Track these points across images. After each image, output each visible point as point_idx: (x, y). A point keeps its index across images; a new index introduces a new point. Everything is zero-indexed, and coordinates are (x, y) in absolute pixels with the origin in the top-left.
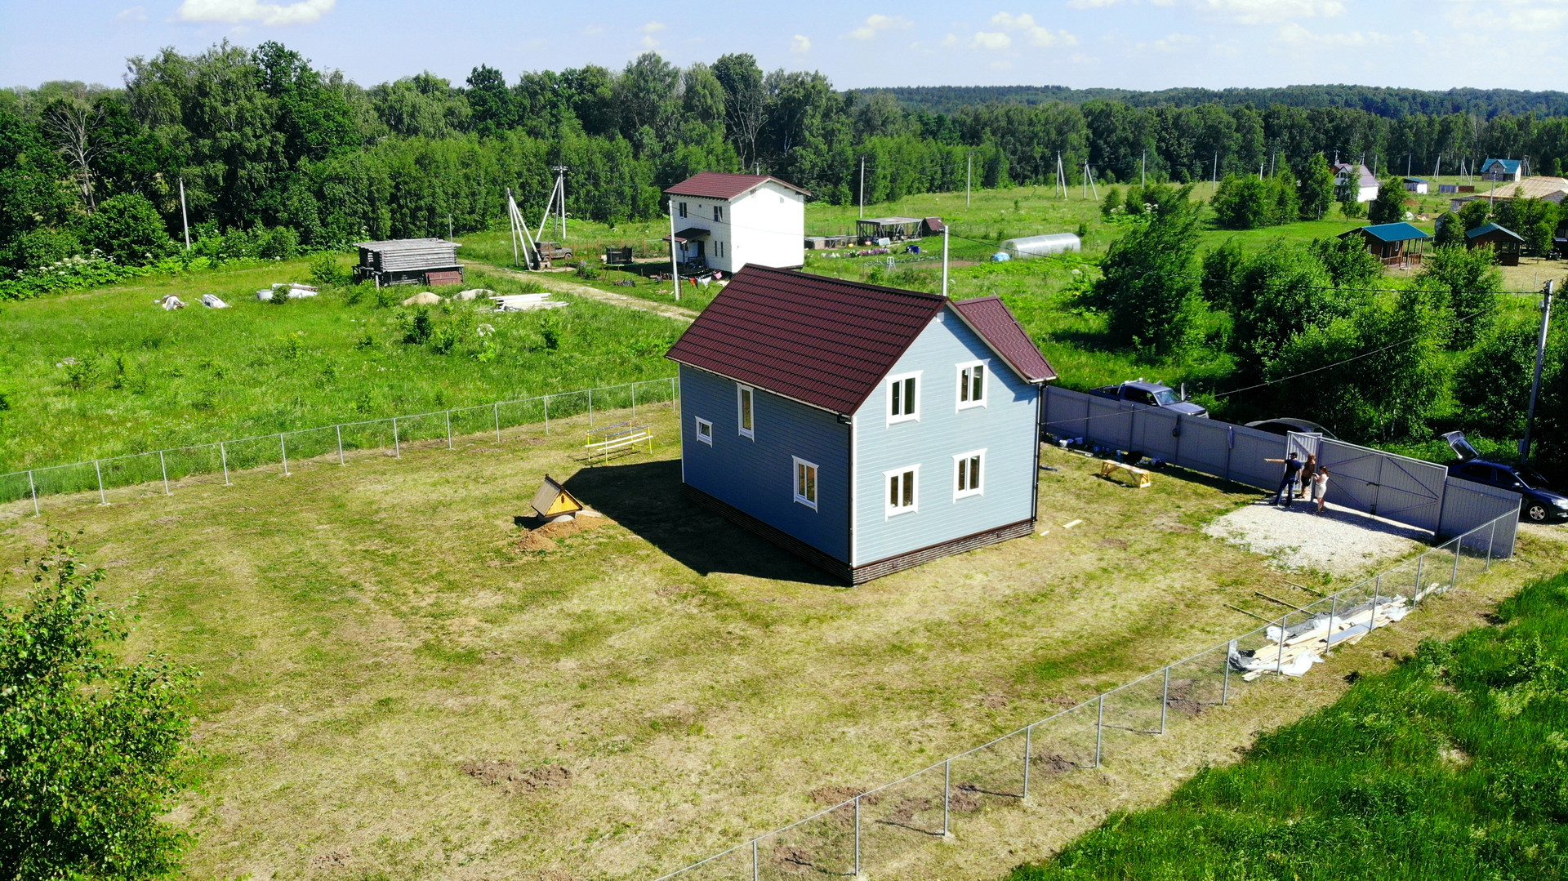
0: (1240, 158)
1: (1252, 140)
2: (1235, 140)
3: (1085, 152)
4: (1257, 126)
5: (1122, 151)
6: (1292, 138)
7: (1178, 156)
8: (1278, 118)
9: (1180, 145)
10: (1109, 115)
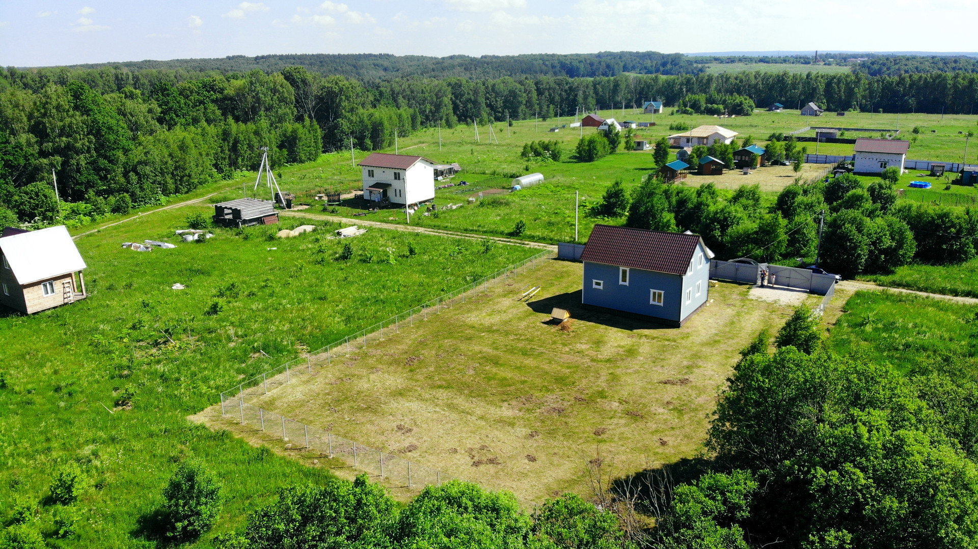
0: (527, 107)
1: (531, 97)
2: (523, 98)
3: (451, 107)
4: (533, 90)
5: (469, 106)
6: (550, 95)
7: (496, 107)
8: (542, 84)
9: (496, 101)
10: (460, 86)
